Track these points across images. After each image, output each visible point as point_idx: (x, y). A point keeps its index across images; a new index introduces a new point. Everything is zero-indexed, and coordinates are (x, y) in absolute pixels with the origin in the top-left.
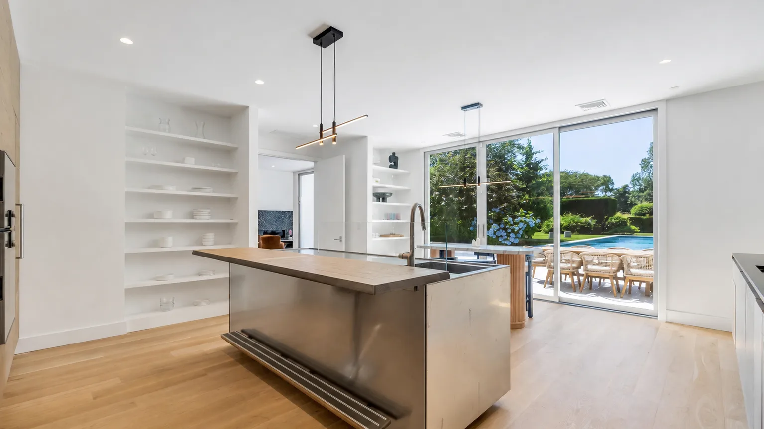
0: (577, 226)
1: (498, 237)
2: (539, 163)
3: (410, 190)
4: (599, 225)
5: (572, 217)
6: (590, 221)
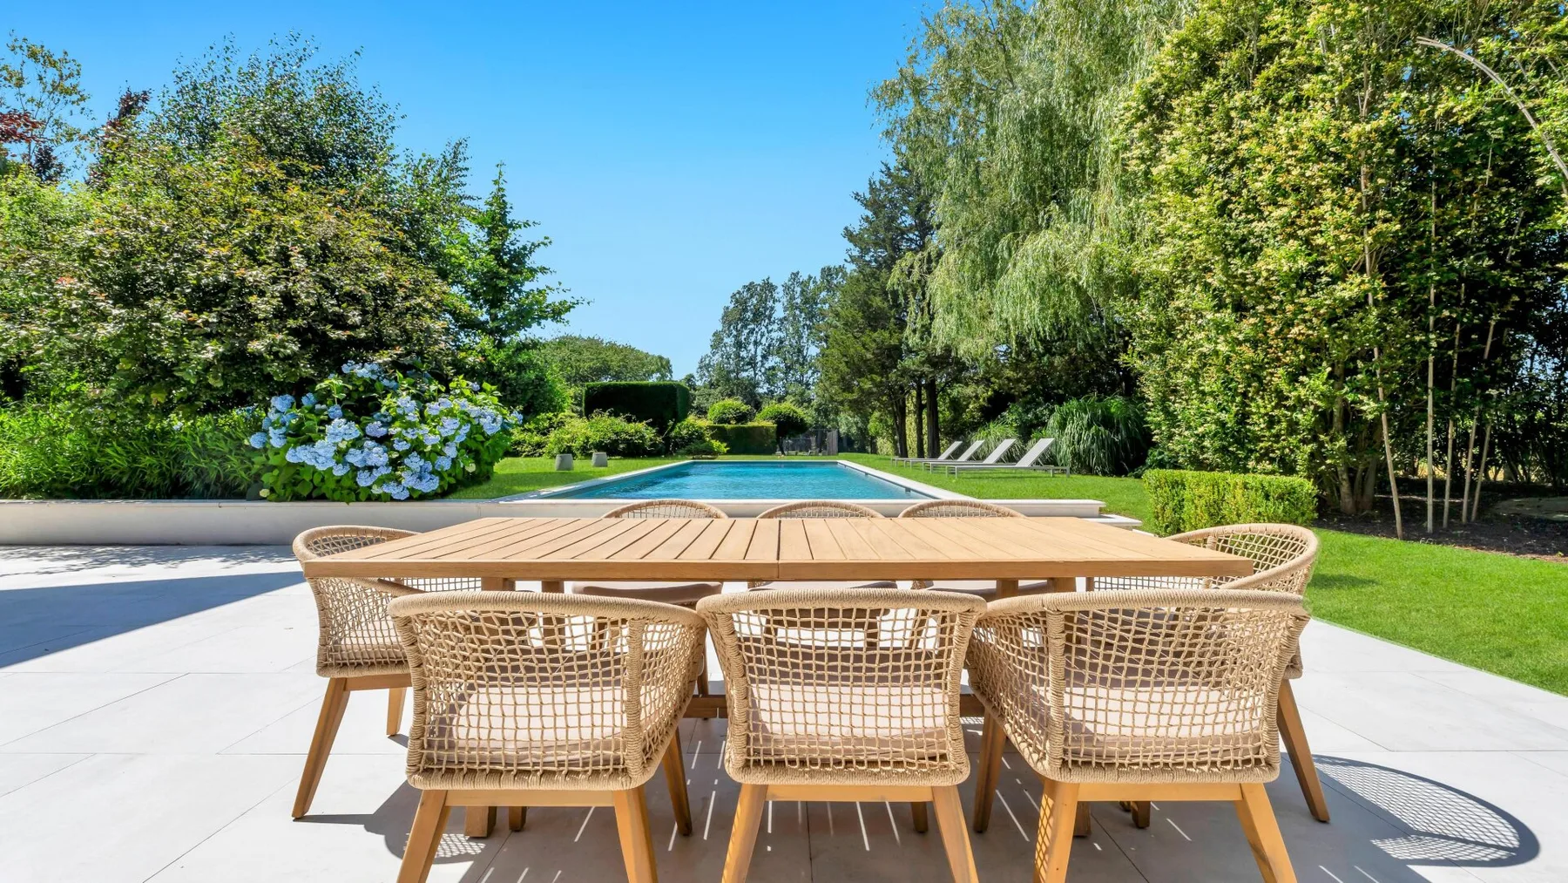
1: (352, 472)
4: (659, 439)
5: (609, 422)
6: (643, 430)
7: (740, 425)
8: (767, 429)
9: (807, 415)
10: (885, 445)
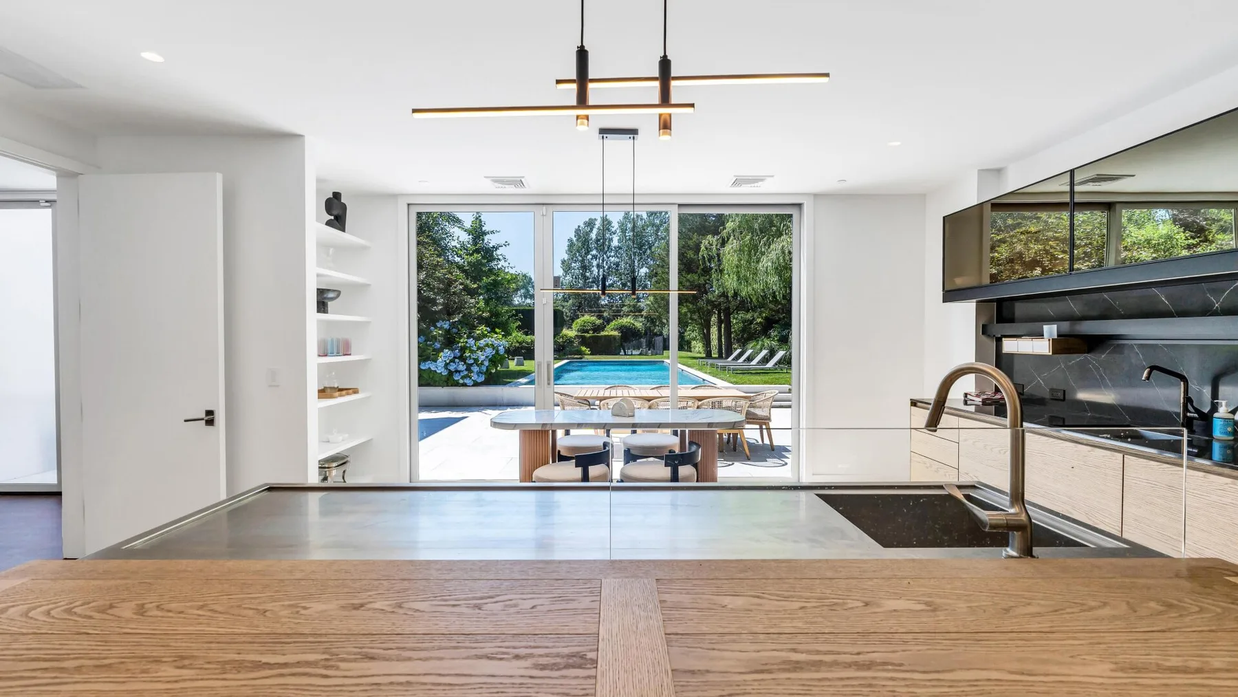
0: (522, 348)
1: (451, 373)
2: (497, 249)
3: (369, 285)
7: (595, 334)
8: (614, 337)
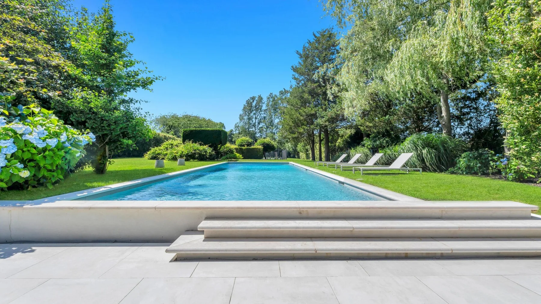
0: (196, 153)
4: (214, 152)
5: (192, 145)
6: (207, 149)
7: (248, 147)
8: (259, 149)
9: (275, 144)
10: (302, 155)
